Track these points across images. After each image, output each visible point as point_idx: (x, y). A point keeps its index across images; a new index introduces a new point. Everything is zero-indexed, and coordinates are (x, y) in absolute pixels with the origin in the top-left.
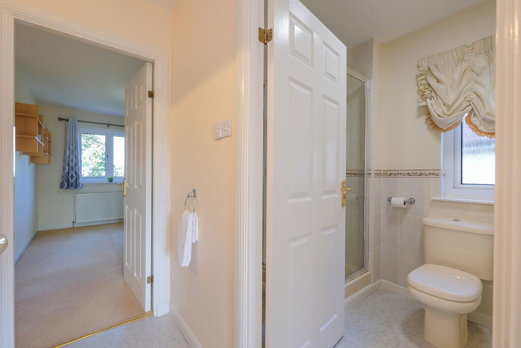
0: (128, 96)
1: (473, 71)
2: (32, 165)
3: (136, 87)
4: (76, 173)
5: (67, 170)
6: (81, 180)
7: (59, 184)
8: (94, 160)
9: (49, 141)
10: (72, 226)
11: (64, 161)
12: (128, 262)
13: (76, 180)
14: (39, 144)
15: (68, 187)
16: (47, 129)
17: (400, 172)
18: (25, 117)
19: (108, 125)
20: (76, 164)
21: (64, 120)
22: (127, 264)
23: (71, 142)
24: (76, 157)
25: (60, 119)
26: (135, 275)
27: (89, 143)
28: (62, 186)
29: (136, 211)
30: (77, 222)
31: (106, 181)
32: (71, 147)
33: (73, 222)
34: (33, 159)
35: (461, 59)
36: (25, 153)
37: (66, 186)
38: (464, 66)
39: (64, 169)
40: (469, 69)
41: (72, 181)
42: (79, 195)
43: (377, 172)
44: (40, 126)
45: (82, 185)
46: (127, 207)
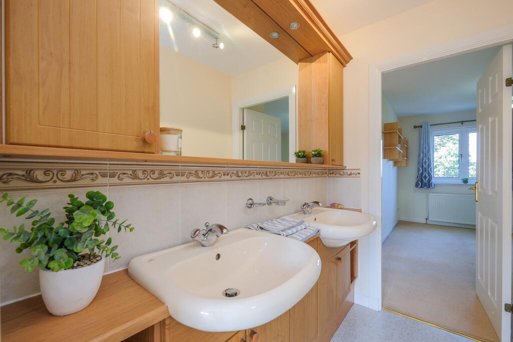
0: (480, 91)
2: (395, 168)
3: (490, 78)
4: (429, 174)
5: (421, 171)
6: (433, 181)
7: (414, 184)
8: (449, 158)
9: (406, 148)
10: (425, 222)
11: (419, 163)
12: (480, 276)
13: (429, 181)
14: (400, 152)
15: (422, 187)
16: (405, 138)
18: (390, 133)
19: (462, 122)
20: (429, 166)
21: (418, 127)
22: (479, 278)
23: (424, 146)
24: (429, 159)
25: (415, 127)
26: (489, 294)
27: (445, 141)
28: (417, 185)
29: (490, 220)
30: (430, 219)
31: (460, 182)
32: (424, 150)
33: (427, 219)
34: (396, 163)
36: (390, 160)
37: (420, 185)
39: (419, 170)
41: (425, 181)
42: (432, 194)
44: (400, 137)
45: (434, 186)
46: (479, 214)
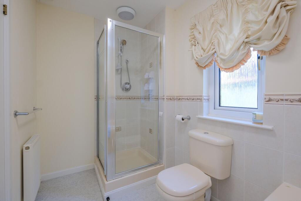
1: (218, 22)
17: (183, 98)
35: (212, 16)
38: (213, 20)
40: (216, 21)
43: (168, 98)
